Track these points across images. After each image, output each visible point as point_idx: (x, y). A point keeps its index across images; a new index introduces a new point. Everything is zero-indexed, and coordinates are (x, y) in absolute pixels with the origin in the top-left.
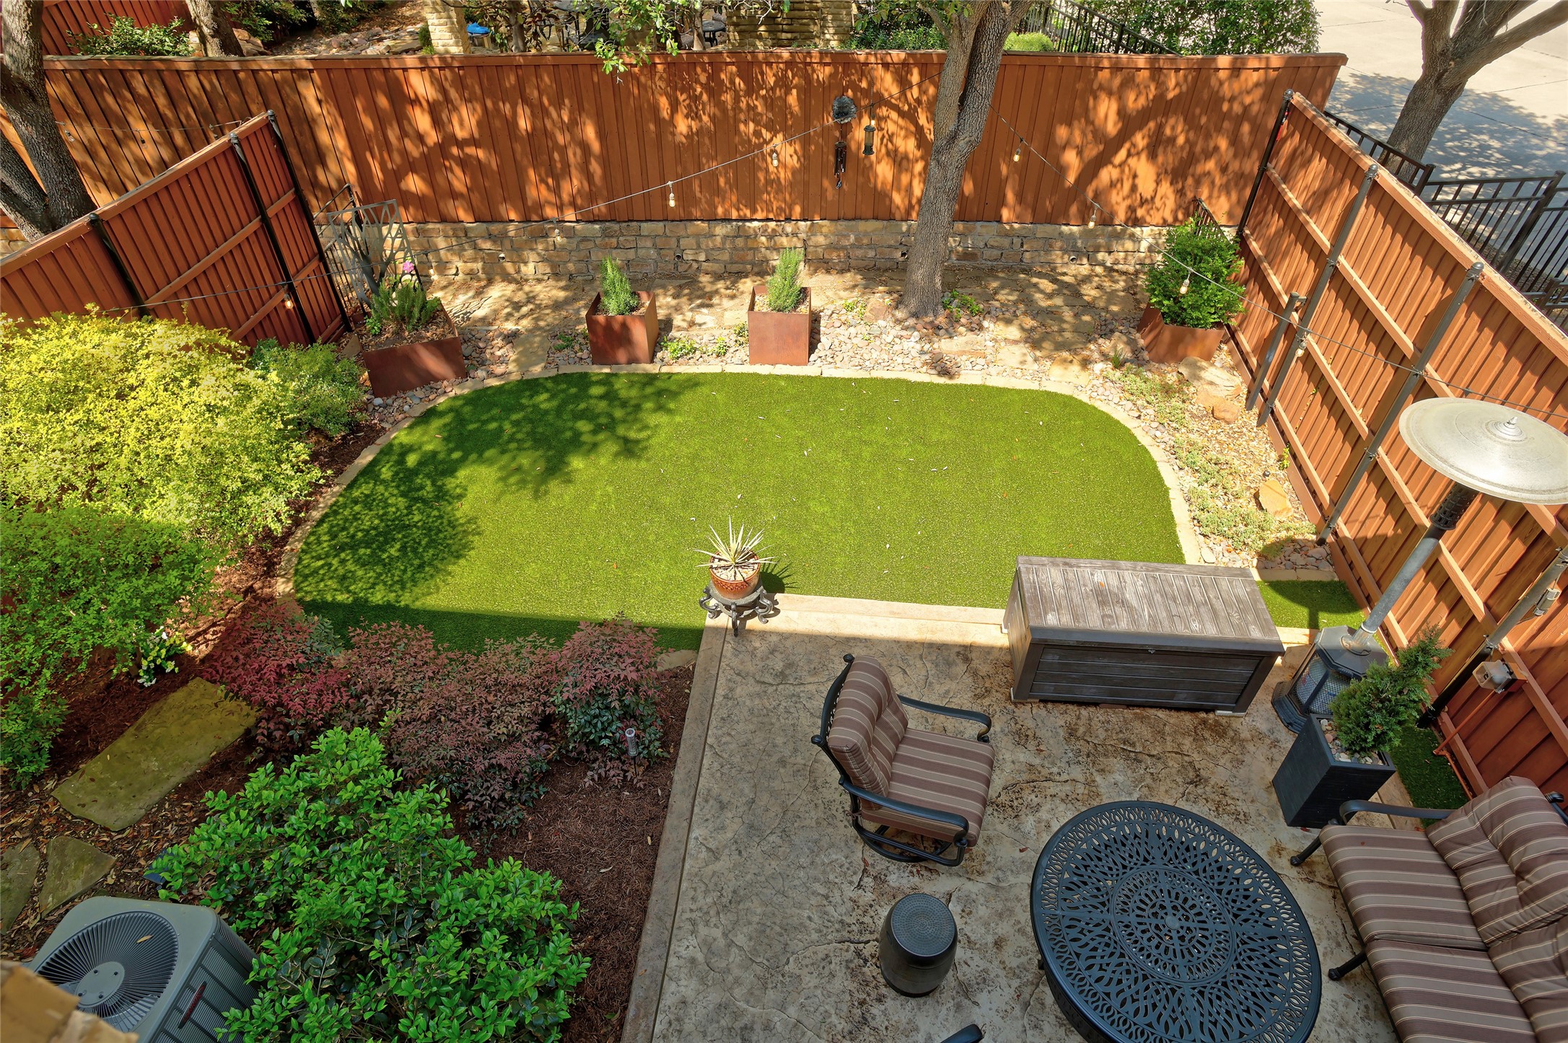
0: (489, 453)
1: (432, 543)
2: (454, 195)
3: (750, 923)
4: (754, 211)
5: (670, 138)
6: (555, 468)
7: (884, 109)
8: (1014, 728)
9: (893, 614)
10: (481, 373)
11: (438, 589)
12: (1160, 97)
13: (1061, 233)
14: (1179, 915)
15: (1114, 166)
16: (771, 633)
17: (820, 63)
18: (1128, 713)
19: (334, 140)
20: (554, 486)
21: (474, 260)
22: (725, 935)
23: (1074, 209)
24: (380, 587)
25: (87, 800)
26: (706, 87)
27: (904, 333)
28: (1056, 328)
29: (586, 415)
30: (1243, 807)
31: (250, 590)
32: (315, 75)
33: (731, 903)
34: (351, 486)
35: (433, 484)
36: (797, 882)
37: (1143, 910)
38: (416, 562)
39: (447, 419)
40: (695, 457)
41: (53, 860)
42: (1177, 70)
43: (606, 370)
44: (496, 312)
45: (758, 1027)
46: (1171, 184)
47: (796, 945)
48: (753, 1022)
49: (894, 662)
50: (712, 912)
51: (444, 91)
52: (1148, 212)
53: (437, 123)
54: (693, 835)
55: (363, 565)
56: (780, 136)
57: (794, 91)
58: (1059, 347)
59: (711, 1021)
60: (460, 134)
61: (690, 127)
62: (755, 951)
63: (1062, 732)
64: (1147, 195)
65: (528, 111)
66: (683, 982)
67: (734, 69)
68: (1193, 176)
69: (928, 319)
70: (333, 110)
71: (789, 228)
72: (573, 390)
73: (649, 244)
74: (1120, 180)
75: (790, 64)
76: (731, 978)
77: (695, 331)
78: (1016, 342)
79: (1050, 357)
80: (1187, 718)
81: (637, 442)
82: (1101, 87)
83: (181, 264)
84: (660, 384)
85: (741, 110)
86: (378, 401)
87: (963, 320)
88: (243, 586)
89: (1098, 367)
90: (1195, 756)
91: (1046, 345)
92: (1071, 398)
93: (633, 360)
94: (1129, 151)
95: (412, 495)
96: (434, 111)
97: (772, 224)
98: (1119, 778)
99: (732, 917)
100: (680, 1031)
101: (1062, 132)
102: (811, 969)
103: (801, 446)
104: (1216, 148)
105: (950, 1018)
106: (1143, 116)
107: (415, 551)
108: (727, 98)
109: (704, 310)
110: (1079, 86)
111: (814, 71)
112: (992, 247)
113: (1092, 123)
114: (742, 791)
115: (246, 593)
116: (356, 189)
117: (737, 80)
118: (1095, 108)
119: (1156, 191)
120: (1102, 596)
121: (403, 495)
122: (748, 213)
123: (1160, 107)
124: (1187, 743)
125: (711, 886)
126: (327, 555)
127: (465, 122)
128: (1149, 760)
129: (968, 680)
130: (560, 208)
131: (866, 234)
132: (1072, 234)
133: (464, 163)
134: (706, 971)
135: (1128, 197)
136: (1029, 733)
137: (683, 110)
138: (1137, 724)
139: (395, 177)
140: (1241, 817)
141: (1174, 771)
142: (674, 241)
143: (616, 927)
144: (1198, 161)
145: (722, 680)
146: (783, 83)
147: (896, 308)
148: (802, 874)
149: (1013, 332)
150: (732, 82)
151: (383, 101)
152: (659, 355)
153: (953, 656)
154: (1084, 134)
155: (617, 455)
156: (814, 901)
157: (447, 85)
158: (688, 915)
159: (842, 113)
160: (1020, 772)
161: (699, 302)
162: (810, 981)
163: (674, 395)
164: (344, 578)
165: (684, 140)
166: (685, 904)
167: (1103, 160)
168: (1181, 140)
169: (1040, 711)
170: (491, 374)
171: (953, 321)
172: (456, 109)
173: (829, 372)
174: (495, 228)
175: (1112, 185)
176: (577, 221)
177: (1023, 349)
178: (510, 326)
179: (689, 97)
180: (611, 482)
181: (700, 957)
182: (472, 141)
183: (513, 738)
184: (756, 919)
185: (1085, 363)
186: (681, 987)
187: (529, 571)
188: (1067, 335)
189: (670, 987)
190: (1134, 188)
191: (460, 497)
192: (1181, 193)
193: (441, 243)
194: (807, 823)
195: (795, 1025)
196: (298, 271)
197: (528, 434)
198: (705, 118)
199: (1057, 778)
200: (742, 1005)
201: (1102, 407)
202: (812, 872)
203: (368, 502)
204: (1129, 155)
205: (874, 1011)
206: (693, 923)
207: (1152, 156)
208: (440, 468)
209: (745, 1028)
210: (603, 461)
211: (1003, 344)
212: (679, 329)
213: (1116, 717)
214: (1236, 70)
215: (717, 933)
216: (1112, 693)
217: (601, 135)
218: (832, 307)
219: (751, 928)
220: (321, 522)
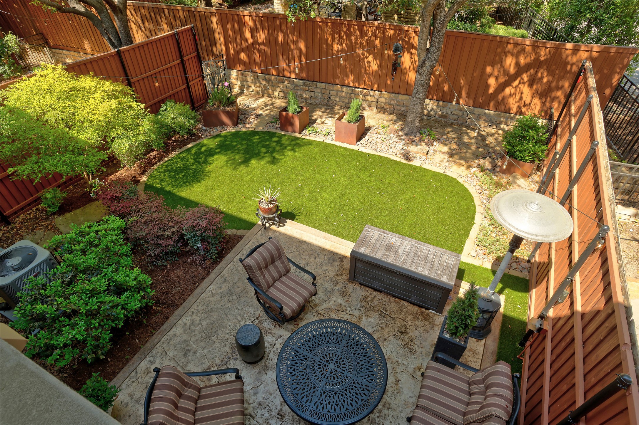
0: (229, 152)
1: (194, 176)
2: (255, 63)
3: (210, 320)
4: (359, 84)
5: (330, 51)
6: (246, 161)
7: (414, 50)
8: (344, 289)
9: (325, 238)
10: (241, 126)
11: (187, 190)
12: (537, 60)
13: (485, 113)
14: (336, 365)
15: (513, 87)
16: (278, 232)
17: (389, 29)
18: (392, 299)
19: (220, 38)
20: (242, 167)
21: (259, 87)
22: (200, 320)
23: (492, 104)
24: (170, 185)
25: (62, 223)
26: (346, 33)
27: (399, 141)
28: (465, 151)
29: (267, 146)
30: (416, 348)
31: (135, 177)
32: (217, 15)
33: (208, 312)
34: (181, 153)
35: (205, 158)
36: (233, 313)
37: (324, 358)
38: (185, 181)
39: (222, 139)
40: (294, 168)
41: (46, 237)
42: (547, 48)
43: (283, 133)
44: (259, 107)
45: (192, 352)
46: (540, 99)
47: (220, 332)
48: (192, 349)
49: (314, 254)
50: (201, 312)
51: (256, 25)
52: (527, 110)
53: (252, 37)
54: (210, 287)
55: (170, 178)
56: (371, 56)
57: (379, 39)
58: (461, 158)
59: (179, 344)
60: (260, 41)
61: (338, 48)
62: (206, 329)
63: (361, 297)
64: (527, 102)
65: (282, 35)
66: (178, 329)
67: (356, 27)
68: (550, 97)
69: (411, 137)
70: (221, 28)
71: (371, 93)
72: (268, 137)
73: (319, 91)
74: (515, 94)
75: (378, 28)
76: (193, 334)
77: (323, 125)
78: (444, 153)
79: (455, 162)
80: (416, 309)
81: (278, 159)
82: (509, 52)
83: (147, 69)
84: (298, 142)
85: (358, 44)
86: (204, 128)
87: (426, 141)
88: (133, 175)
89: (473, 170)
90: (410, 324)
91: (456, 156)
92: (455, 179)
93: (294, 132)
94: (520, 81)
95: (197, 160)
96: (252, 31)
97: (365, 91)
98: (372, 320)
99: (206, 316)
100: (168, 343)
101: (489, 69)
102: (220, 341)
103: (334, 172)
104: (563, 87)
105: (254, 375)
106: (528, 67)
107: (187, 177)
108: (353, 38)
109: (330, 119)
110: (499, 50)
111: (387, 31)
112: (454, 114)
113: (504, 67)
114: (234, 279)
115: (133, 177)
116: (225, 56)
117: (357, 32)
118: (505, 60)
119: (531, 101)
120: (389, 248)
121: (194, 159)
122: (357, 85)
123: (537, 64)
124: (410, 317)
125: (205, 304)
126: (162, 172)
127: (262, 36)
128: (389, 318)
129: (337, 268)
130: (290, 72)
131: (402, 100)
132: (490, 114)
133: (259, 51)
134: (188, 329)
135: (518, 102)
136: (348, 294)
137: (336, 41)
138: (393, 304)
139: (237, 53)
140: (413, 351)
141: (397, 325)
142: (328, 91)
143: (172, 306)
144: (553, 91)
145: (251, 242)
146: (374, 34)
147: (401, 131)
148: (236, 311)
149: (445, 149)
150: (355, 32)
151: (236, 26)
152: (304, 131)
153: (337, 258)
154: (499, 71)
155: (268, 162)
156: (235, 321)
157: (257, 23)
158: (193, 310)
159: (396, 49)
160: (335, 305)
161: (330, 115)
162: (217, 344)
163: (300, 146)
164: (162, 180)
165: (335, 53)
166: (195, 306)
167: (507, 84)
168: (545, 80)
169: (357, 287)
170: (244, 127)
171: (421, 140)
172: (259, 32)
173: (362, 149)
174: (267, 77)
175: (511, 95)
176: (296, 79)
177: (446, 156)
178: (260, 112)
179: (339, 36)
180: (260, 170)
181: (188, 324)
182: (263, 44)
183: (169, 238)
184: (213, 319)
185: (469, 167)
186: (177, 330)
187: (217, 192)
188: (468, 155)
189: (174, 329)
190: (521, 98)
191: (211, 164)
192: (543, 104)
193: (249, 79)
194: (248, 296)
195: (203, 356)
196: (193, 80)
197: (244, 149)
198: (344, 45)
199: (348, 312)
200: (191, 343)
201: (466, 185)
202: (240, 312)
203: (183, 159)
204: (520, 83)
205: (231, 362)
206: (193, 313)
207: (531, 85)
208: (211, 153)
209: (188, 350)
210: (262, 163)
211: (438, 153)
212: (318, 124)
213: (386, 299)
214: (576, 50)
215: (198, 319)
216: (386, 288)
217: (306, 46)
218: (377, 126)
219: (210, 321)
220: (167, 162)
